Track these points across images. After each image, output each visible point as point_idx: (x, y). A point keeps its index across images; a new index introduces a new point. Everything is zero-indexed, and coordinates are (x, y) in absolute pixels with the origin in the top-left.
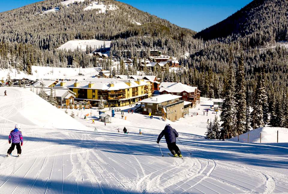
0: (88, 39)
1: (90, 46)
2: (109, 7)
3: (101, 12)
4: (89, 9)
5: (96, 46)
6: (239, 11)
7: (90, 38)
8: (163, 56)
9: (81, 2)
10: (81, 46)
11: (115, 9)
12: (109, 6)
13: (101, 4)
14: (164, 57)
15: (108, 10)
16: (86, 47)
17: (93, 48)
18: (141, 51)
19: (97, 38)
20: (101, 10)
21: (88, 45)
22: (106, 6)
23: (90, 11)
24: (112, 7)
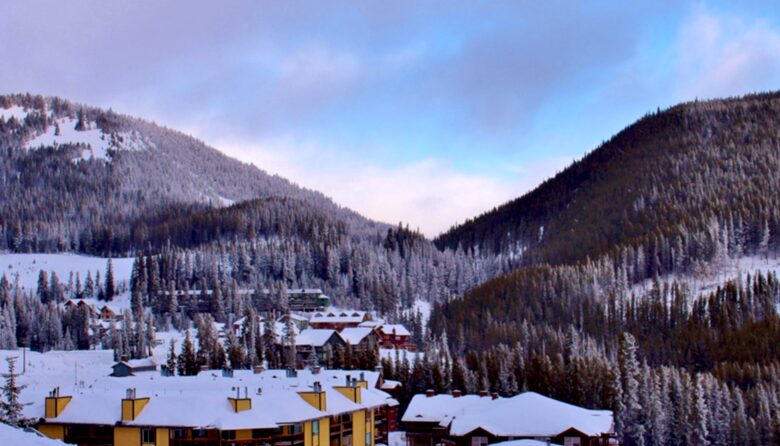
0: (42, 251)
1: (53, 274)
2: (121, 140)
3: (92, 156)
4: (46, 146)
5: (78, 273)
6: (579, 162)
7: (50, 248)
8: (341, 313)
9: (13, 117)
10: (17, 276)
11: (140, 146)
12: (120, 135)
13: (89, 129)
14: (343, 315)
15: (114, 148)
16: (37, 279)
17: (63, 280)
18: (252, 291)
19: (77, 248)
20: (89, 147)
21: (44, 270)
22: (108, 137)
23: (50, 151)
24: (129, 141)
